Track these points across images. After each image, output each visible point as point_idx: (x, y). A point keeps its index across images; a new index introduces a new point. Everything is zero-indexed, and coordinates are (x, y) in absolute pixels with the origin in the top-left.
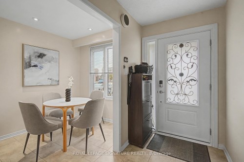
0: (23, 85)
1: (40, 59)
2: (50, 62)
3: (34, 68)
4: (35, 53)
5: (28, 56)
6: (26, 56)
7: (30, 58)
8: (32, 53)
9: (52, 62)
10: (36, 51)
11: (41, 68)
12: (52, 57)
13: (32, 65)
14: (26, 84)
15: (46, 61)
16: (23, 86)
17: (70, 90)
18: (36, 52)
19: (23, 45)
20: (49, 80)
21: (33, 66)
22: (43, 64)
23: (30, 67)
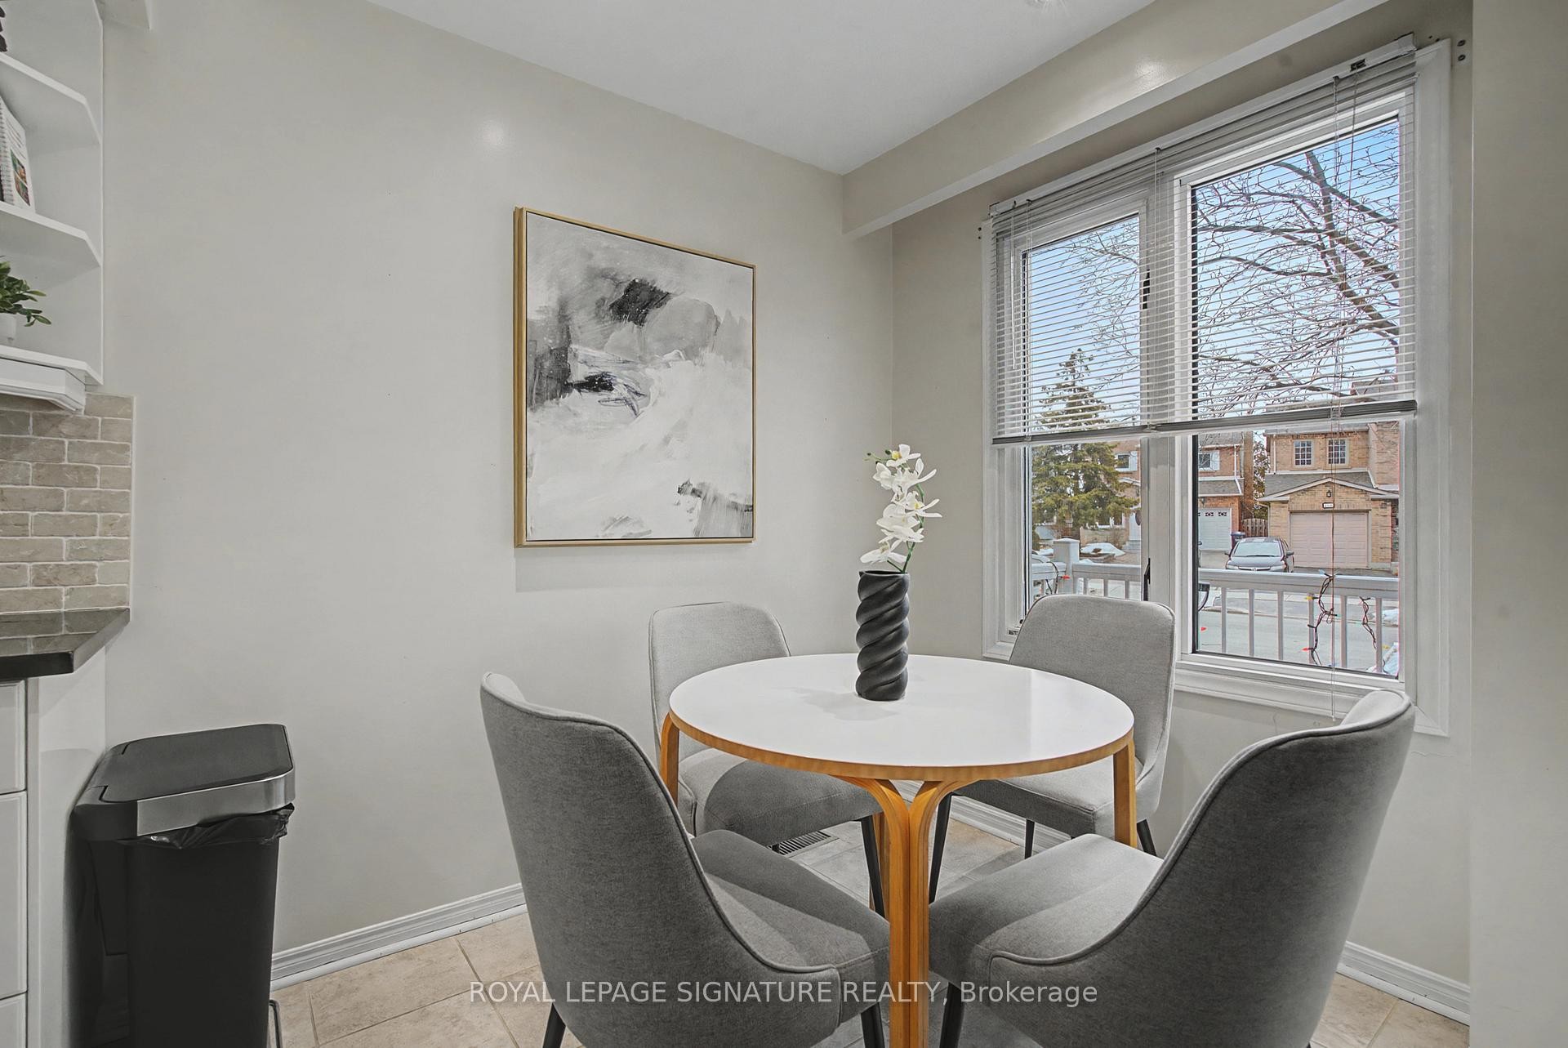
0: (519, 538)
1: (627, 327)
2: (691, 353)
3: (588, 396)
4: (596, 275)
5: (554, 304)
6: (540, 301)
7: (563, 316)
8: (575, 278)
9: (708, 355)
10: (601, 262)
11: (636, 396)
12: (710, 315)
13: (579, 374)
14: (537, 528)
15: (667, 342)
16: (518, 544)
17: (901, 586)
18: (604, 275)
19: (519, 217)
20: (688, 500)
21: (580, 386)
22: (649, 372)
23: (566, 387)
